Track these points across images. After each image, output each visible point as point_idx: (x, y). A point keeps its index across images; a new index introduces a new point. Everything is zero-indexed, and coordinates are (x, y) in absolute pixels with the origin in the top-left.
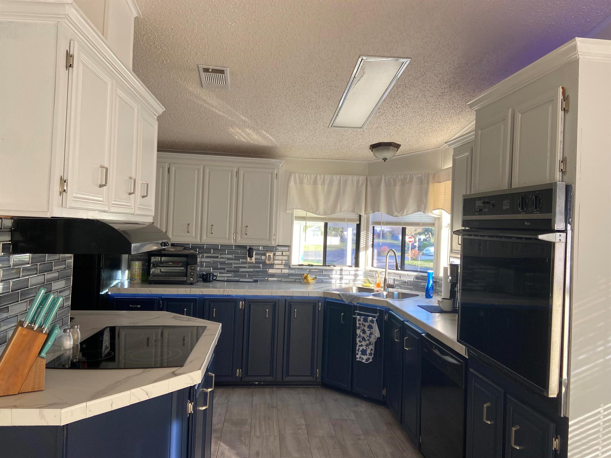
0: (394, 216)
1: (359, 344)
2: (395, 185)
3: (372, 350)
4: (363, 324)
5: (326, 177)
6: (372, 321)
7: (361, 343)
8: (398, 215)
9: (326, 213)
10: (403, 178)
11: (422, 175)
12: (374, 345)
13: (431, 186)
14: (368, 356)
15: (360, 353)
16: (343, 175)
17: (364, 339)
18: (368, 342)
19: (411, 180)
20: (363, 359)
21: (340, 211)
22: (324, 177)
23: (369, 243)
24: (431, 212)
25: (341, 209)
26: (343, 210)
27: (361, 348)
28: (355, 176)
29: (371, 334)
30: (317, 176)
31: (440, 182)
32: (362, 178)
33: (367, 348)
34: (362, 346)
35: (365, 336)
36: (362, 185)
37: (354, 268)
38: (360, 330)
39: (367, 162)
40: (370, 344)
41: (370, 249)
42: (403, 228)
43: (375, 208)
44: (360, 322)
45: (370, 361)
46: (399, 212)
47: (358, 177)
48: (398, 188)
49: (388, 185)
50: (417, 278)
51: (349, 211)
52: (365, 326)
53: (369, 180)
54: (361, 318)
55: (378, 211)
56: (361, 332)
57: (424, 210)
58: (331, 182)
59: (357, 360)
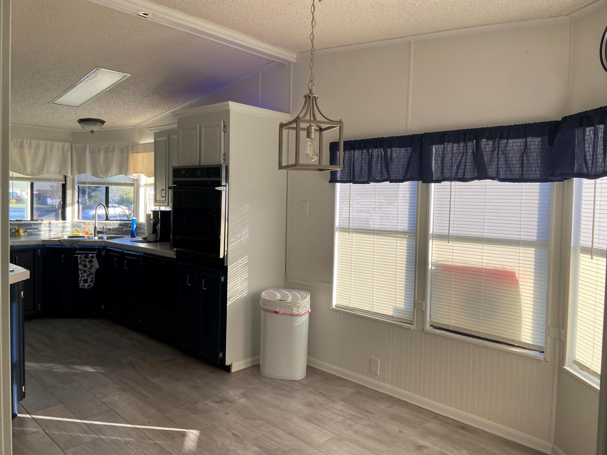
0: (99, 178)
1: (81, 275)
2: (99, 152)
3: (92, 278)
4: (84, 260)
5: (33, 142)
6: (93, 257)
7: (83, 275)
8: (103, 177)
9: (33, 174)
10: (106, 147)
11: (123, 146)
12: (94, 275)
13: (130, 155)
14: (89, 283)
15: (82, 282)
16: (49, 141)
17: (85, 271)
18: (88, 273)
19: (114, 150)
20: (85, 286)
21: (48, 172)
22: (31, 141)
23: (76, 200)
24: (132, 175)
25: (48, 170)
26: (50, 171)
27: (83, 279)
28: (61, 143)
29: (92, 266)
30: (23, 140)
31: (138, 153)
32: (67, 145)
33: (88, 277)
34: (83, 276)
35: (86, 269)
36: (68, 151)
37: (61, 221)
38: (81, 265)
39: (70, 131)
40: (91, 274)
41: (76, 205)
42: (106, 187)
43: (81, 170)
44: (81, 259)
45: (91, 286)
46: (104, 175)
47: (64, 144)
48: (102, 156)
49: (92, 152)
50: (120, 225)
51: (56, 173)
52: (86, 261)
53: (74, 147)
54: (82, 256)
55: (85, 173)
56: (82, 266)
57: (126, 173)
58: (37, 147)
59: (80, 287)
